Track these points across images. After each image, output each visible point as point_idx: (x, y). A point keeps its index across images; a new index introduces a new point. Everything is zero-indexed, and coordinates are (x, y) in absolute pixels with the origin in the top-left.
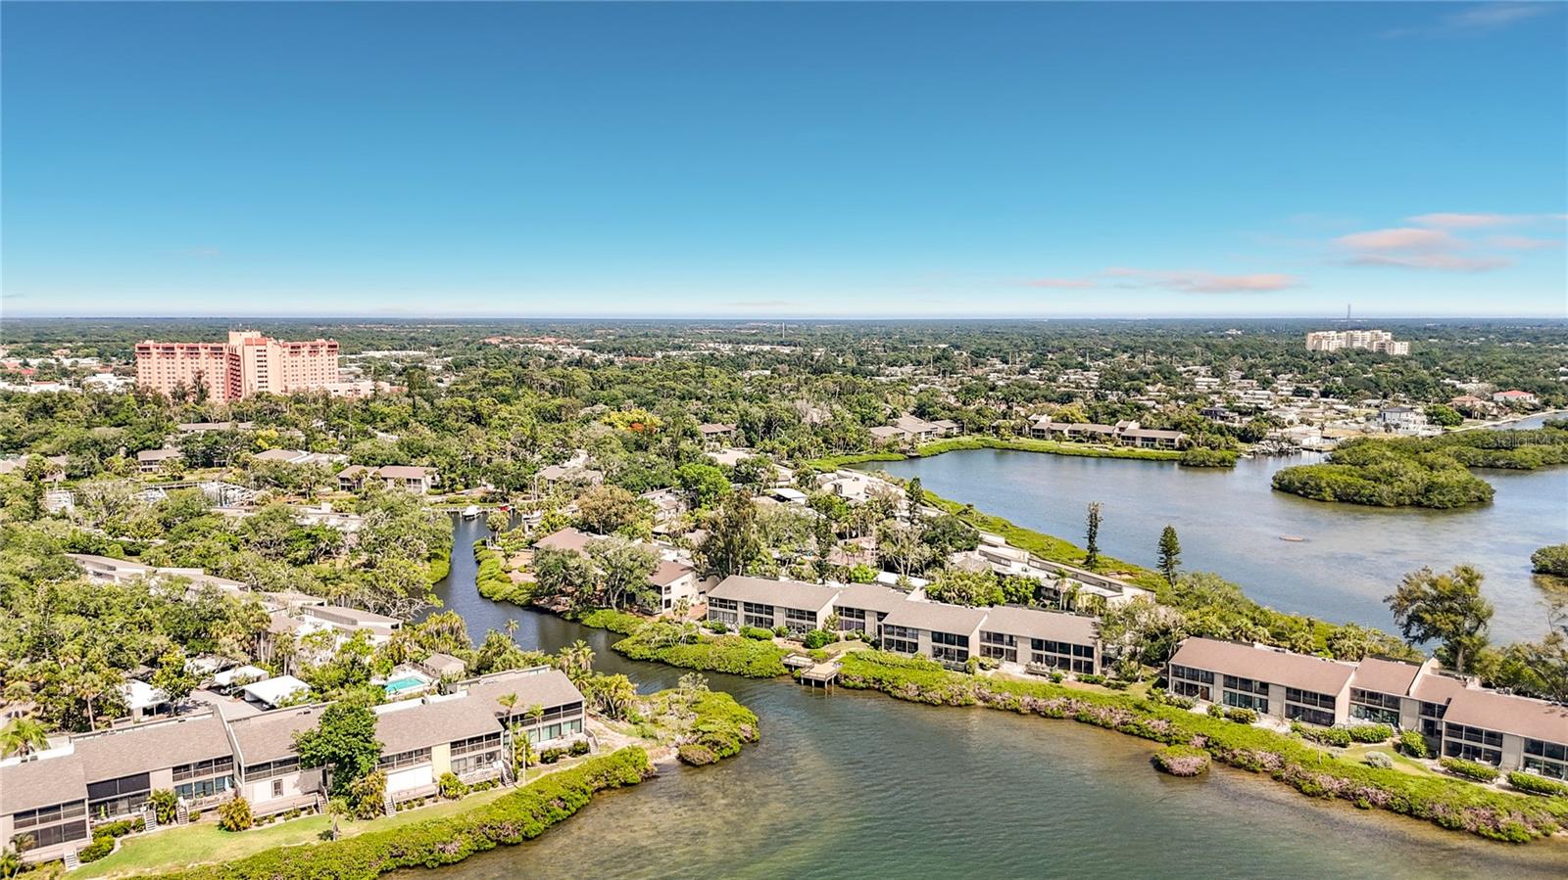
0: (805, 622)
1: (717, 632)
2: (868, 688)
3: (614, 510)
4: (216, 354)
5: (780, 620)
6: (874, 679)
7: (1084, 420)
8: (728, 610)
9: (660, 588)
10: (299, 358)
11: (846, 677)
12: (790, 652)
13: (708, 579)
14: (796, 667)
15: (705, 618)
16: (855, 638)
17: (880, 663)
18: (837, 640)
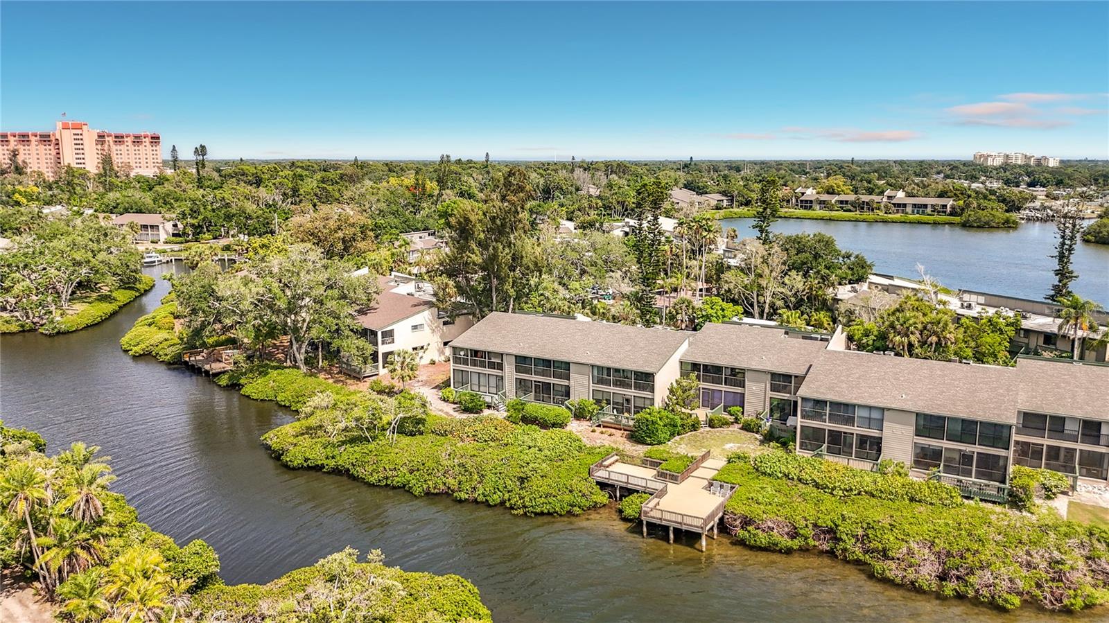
0: (631, 393)
1: (466, 410)
2: (804, 550)
3: (340, 234)
4: (45, 141)
5: (581, 388)
6: (815, 525)
7: (848, 191)
8: (487, 371)
9: (374, 333)
10: (123, 147)
11: (747, 522)
12: (608, 454)
13: (457, 320)
14: (628, 492)
15: (447, 384)
16: (726, 424)
17: (817, 485)
18: (695, 427)
